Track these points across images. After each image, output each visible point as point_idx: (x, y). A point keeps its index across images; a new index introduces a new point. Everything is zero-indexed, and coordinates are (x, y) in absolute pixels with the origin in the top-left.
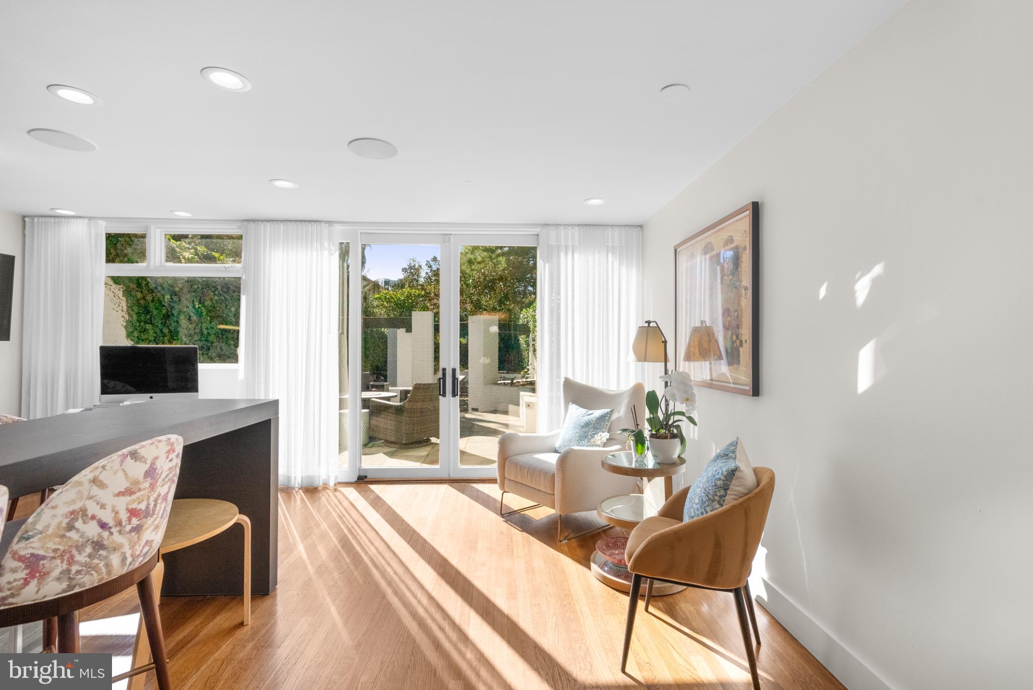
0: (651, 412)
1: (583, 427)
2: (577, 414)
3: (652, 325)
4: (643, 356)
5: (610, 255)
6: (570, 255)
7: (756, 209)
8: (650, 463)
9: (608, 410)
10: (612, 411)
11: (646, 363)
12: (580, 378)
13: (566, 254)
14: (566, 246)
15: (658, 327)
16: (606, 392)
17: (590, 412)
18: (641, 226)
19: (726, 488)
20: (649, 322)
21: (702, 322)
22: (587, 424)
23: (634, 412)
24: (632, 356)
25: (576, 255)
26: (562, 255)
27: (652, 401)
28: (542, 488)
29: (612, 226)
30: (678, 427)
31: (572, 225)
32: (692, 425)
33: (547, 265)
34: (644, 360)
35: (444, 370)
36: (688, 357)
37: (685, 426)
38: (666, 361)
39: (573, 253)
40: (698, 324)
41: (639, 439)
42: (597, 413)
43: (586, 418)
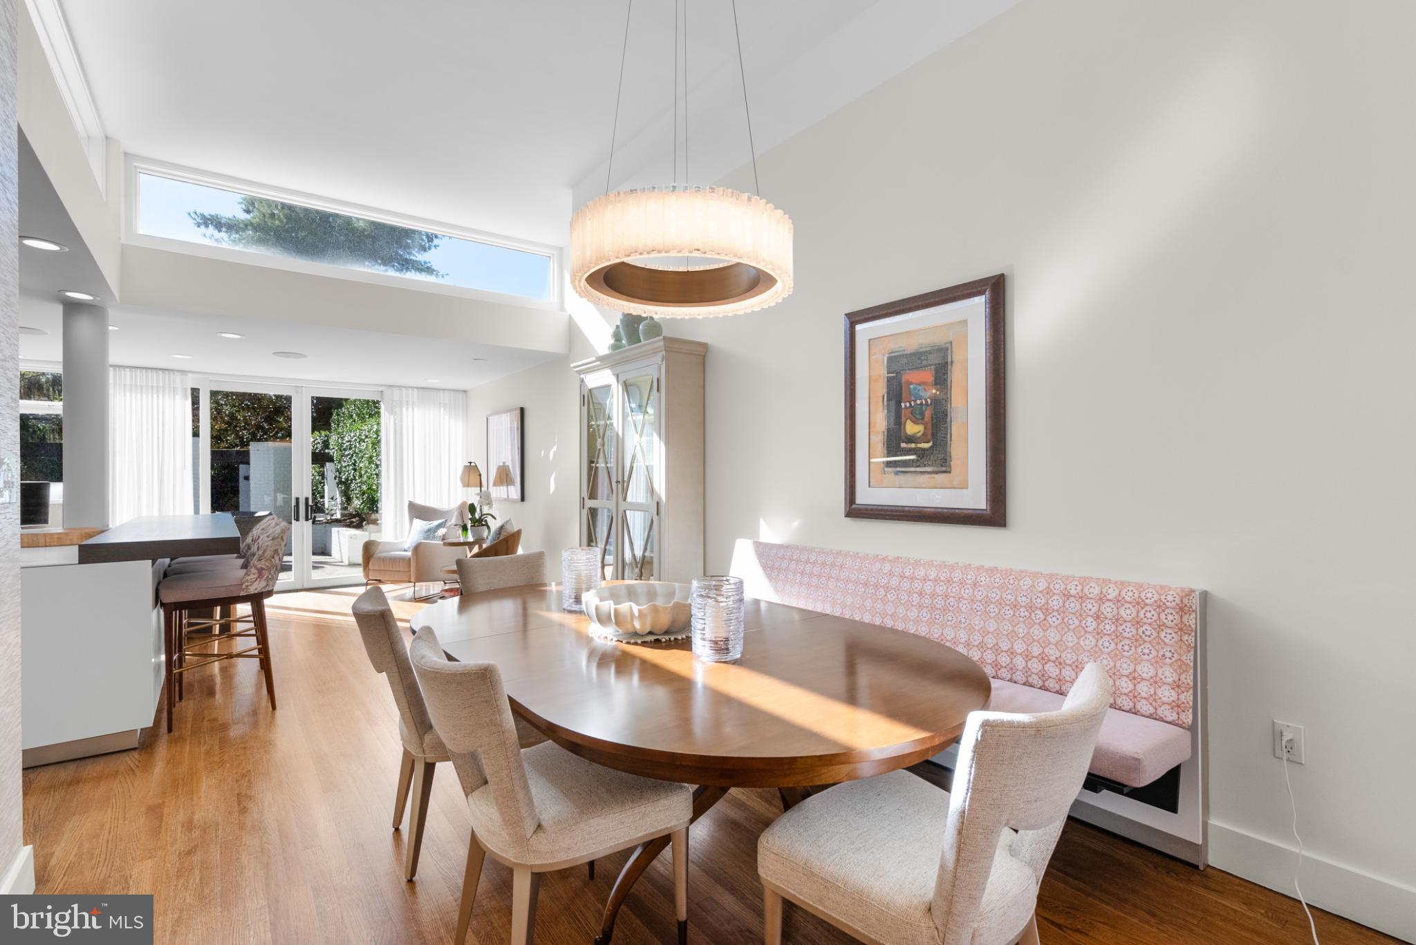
0: (472, 515)
1: (426, 532)
2: (420, 525)
3: (473, 464)
4: (467, 484)
5: (442, 410)
6: (410, 409)
7: (522, 410)
8: (471, 539)
9: (444, 520)
10: (446, 521)
11: (469, 488)
12: (420, 501)
13: (407, 408)
14: (407, 402)
15: (476, 466)
16: (441, 509)
17: (430, 523)
18: (465, 391)
19: (500, 534)
20: (470, 463)
21: (504, 463)
22: (429, 530)
23: (461, 515)
24: (459, 484)
25: (416, 410)
26: (404, 409)
27: (472, 508)
28: (401, 570)
29: (444, 390)
30: (486, 520)
31: (413, 388)
32: (494, 519)
33: (392, 417)
34: (468, 485)
35: (297, 499)
36: (495, 485)
37: (489, 519)
38: (481, 486)
39: (413, 409)
40: (501, 464)
41: (465, 528)
42: (436, 523)
43: (428, 527)
